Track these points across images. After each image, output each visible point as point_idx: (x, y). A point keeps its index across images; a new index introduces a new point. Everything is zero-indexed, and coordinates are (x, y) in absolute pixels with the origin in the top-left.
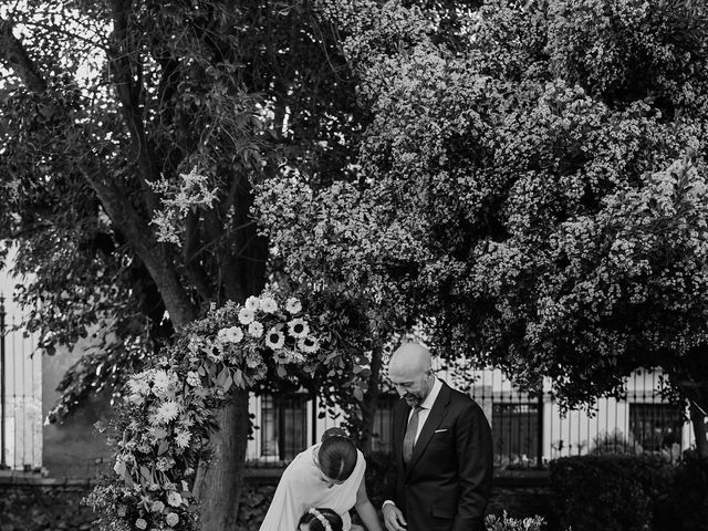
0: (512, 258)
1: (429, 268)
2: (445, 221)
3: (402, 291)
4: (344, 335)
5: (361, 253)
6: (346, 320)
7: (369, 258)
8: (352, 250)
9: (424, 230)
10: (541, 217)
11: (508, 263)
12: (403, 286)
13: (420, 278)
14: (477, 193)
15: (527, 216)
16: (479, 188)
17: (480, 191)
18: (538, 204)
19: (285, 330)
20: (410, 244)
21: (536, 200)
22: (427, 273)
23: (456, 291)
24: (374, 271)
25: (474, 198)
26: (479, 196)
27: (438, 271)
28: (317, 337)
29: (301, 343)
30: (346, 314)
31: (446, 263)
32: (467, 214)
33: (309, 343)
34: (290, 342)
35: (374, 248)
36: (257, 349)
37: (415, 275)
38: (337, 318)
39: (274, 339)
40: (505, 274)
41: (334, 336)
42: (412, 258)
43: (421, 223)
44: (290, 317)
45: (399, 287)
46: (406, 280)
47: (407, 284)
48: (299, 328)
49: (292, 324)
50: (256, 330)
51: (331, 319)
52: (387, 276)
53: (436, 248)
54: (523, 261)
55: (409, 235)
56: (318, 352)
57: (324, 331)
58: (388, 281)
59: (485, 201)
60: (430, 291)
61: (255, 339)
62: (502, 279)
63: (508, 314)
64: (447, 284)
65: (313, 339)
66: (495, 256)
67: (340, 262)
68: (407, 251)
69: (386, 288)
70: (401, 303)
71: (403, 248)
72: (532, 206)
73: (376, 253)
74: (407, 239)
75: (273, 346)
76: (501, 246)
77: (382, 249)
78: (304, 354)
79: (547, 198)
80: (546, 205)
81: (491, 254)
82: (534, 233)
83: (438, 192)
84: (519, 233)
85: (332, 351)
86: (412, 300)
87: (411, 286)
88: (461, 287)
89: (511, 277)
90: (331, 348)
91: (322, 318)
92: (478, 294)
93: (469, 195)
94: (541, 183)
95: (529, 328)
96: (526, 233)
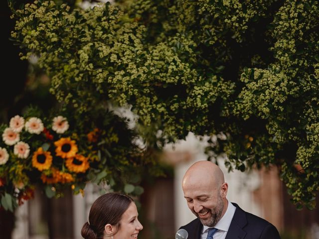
0: (278, 84)
1: (198, 90)
2: (211, 43)
3: (171, 113)
4: (113, 154)
5: (128, 78)
6: (115, 138)
7: (136, 83)
8: (119, 75)
9: (191, 51)
10: (306, 41)
11: (274, 90)
12: (172, 107)
13: (189, 100)
14: (242, 15)
15: (293, 42)
16: (244, 10)
17: (246, 13)
18: (303, 29)
19: (52, 150)
20: (177, 66)
21: (301, 26)
22: (196, 96)
23: (225, 113)
24: (142, 94)
25: (240, 20)
26: (244, 18)
27: (206, 93)
28: (86, 155)
29: (69, 163)
30: (114, 132)
31: (215, 84)
32: (233, 34)
33: (77, 162)
34: (58, 163)
35: (141, 72)
36: (24, 171)
37: (183, 96)
38: (106, 136)
39: (41, 159)
40: (271, 100)
41: (103, 154)
42: (180, 81)
43: (187, 43)
44: (57, 136)
45: (168, 108)
46: (174, 102)
47: (176, 105)
48: (66, 148)
49: (59, 143)
50: (22, 151)
51: (99, 137)
52: (155, 98)
53: (204, 66)
54: (290, 87)
55: (176, 57)
56: (87, 171)
57: (93, 150)
58: (156, 103)
59: (250, 23)
60: (200, 112)
61: (21, 161)
62: (269, 105)
63: (278, 138)
64: (216, 106)
65: (82, 159)
66: (260, 82)
67: (106, 85)
68: (174, 74)
69: (154, 110)
70: (171, 124)
71: (170, 71)
72: (297, 32)
73: (143, 77)
74: (174, 61)
75: (40, 167)
76: (267, 73)
77: (149, 73)
78: (72, 173)
79: (312, 23)
80: (311, 30)
81: (256, 81)
82: (300, 58)
83: (204, 12)
84: (285, 58)
85: (101, 170)
86: (181, 120)
87: (180, 108)
88: (231, 109)
89: (278, 103)
90: (101, 166)
91: (90, 136)
92: (247, 117)
93: (234, 18)
94: (305, 9)
95: (299, 152)
96: (292, 58)
